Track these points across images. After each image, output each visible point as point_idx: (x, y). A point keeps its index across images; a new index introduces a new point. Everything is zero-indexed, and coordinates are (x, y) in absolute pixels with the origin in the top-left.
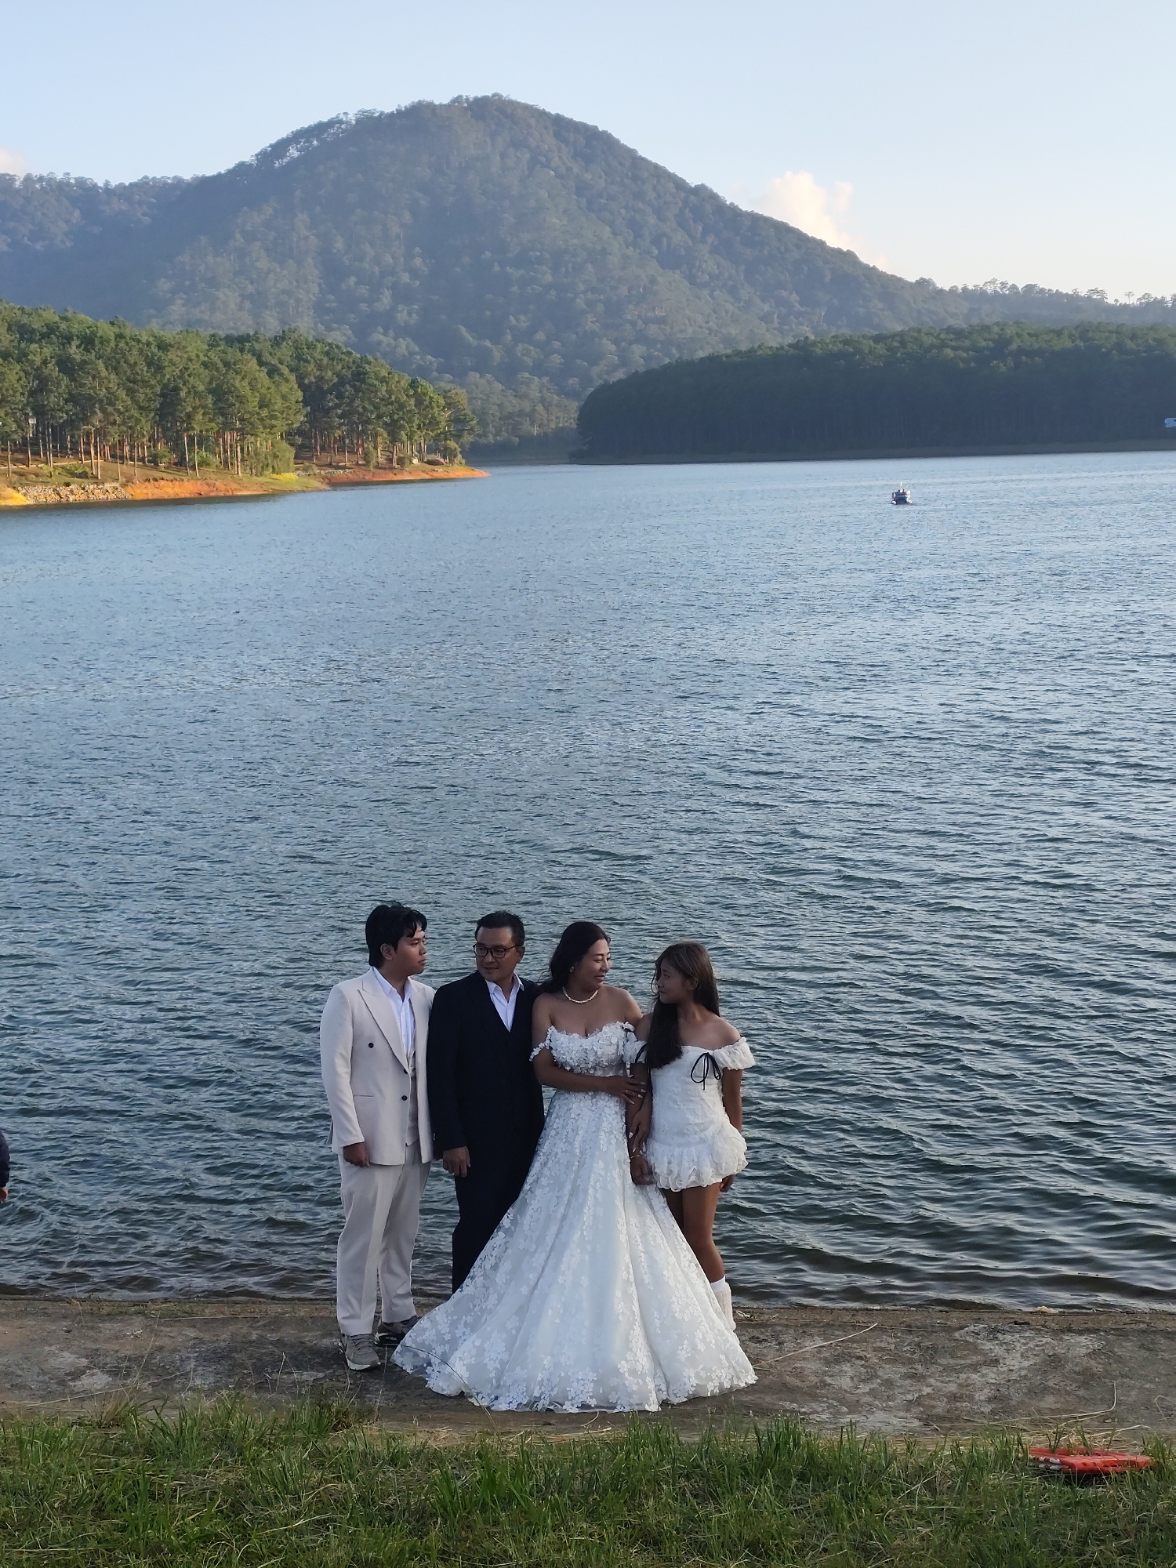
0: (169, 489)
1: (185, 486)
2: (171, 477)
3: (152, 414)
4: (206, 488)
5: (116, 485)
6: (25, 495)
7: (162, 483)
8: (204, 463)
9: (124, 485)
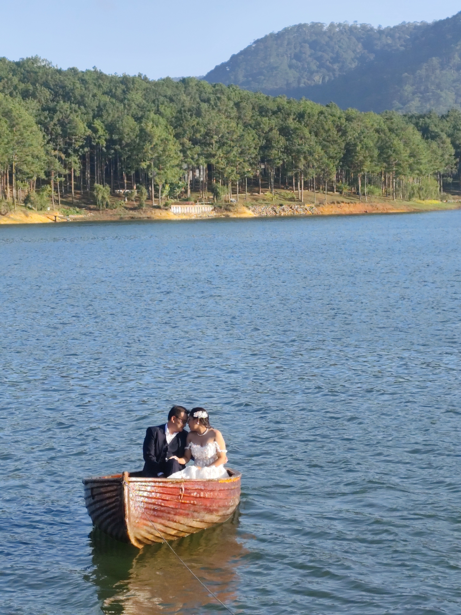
0: (347, 209)
1: (357, 207)
2: (349, 201)
3: (338, 161)
4: (370, 208)
5: (313, 205)
6: (253, 211)
7: (342, 204)
8: (371, 193)
9: (317, 206)
